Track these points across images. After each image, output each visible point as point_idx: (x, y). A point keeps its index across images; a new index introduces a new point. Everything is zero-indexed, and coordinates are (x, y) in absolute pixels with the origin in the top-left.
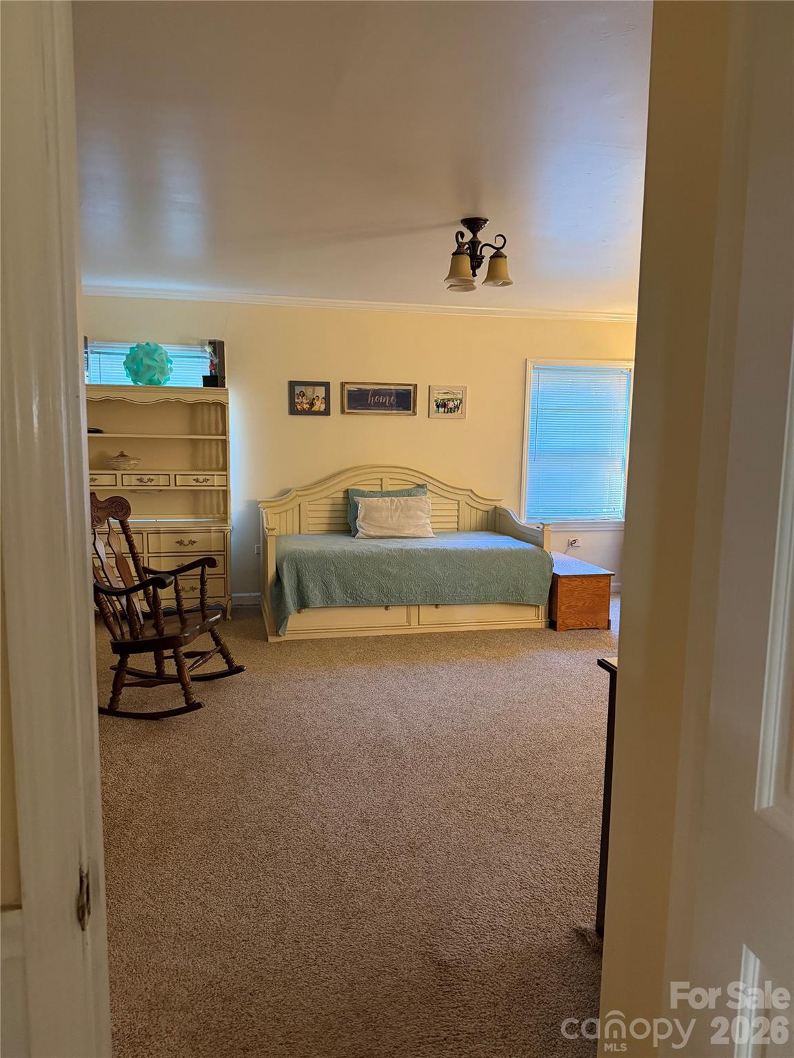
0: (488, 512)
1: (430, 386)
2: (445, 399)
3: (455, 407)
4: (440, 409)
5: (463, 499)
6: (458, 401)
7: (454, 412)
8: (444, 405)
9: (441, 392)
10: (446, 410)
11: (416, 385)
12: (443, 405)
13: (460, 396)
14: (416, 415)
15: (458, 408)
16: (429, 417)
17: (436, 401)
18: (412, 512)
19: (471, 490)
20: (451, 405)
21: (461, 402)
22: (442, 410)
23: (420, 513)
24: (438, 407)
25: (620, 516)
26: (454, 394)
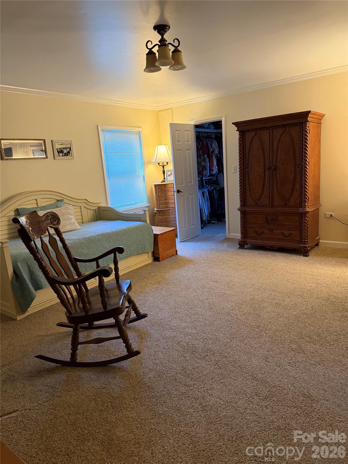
0: (95, 210)
1: (52, 141)
2: (61, 148)
3: (68, 153)
4: (60, 154)
5: (83, 205)
6: (69, 149)
7: (68, 155)
8: (62, 152)
9: (59, 144)
10: (63, 154)
11: (45, 140)
12: (60, 151)
13: (69, 146)
14: (48, 158)
15: (69, 153)
16: (54, 159)
17: (57, 149)
18: (65, 216)
19: (86, 200)
20: (65, 151)
21: (70, 150)
22: (61, 154)
23: (70, 216)
24: (59, 153)
25: (146, 203)
26: (66, 145)
